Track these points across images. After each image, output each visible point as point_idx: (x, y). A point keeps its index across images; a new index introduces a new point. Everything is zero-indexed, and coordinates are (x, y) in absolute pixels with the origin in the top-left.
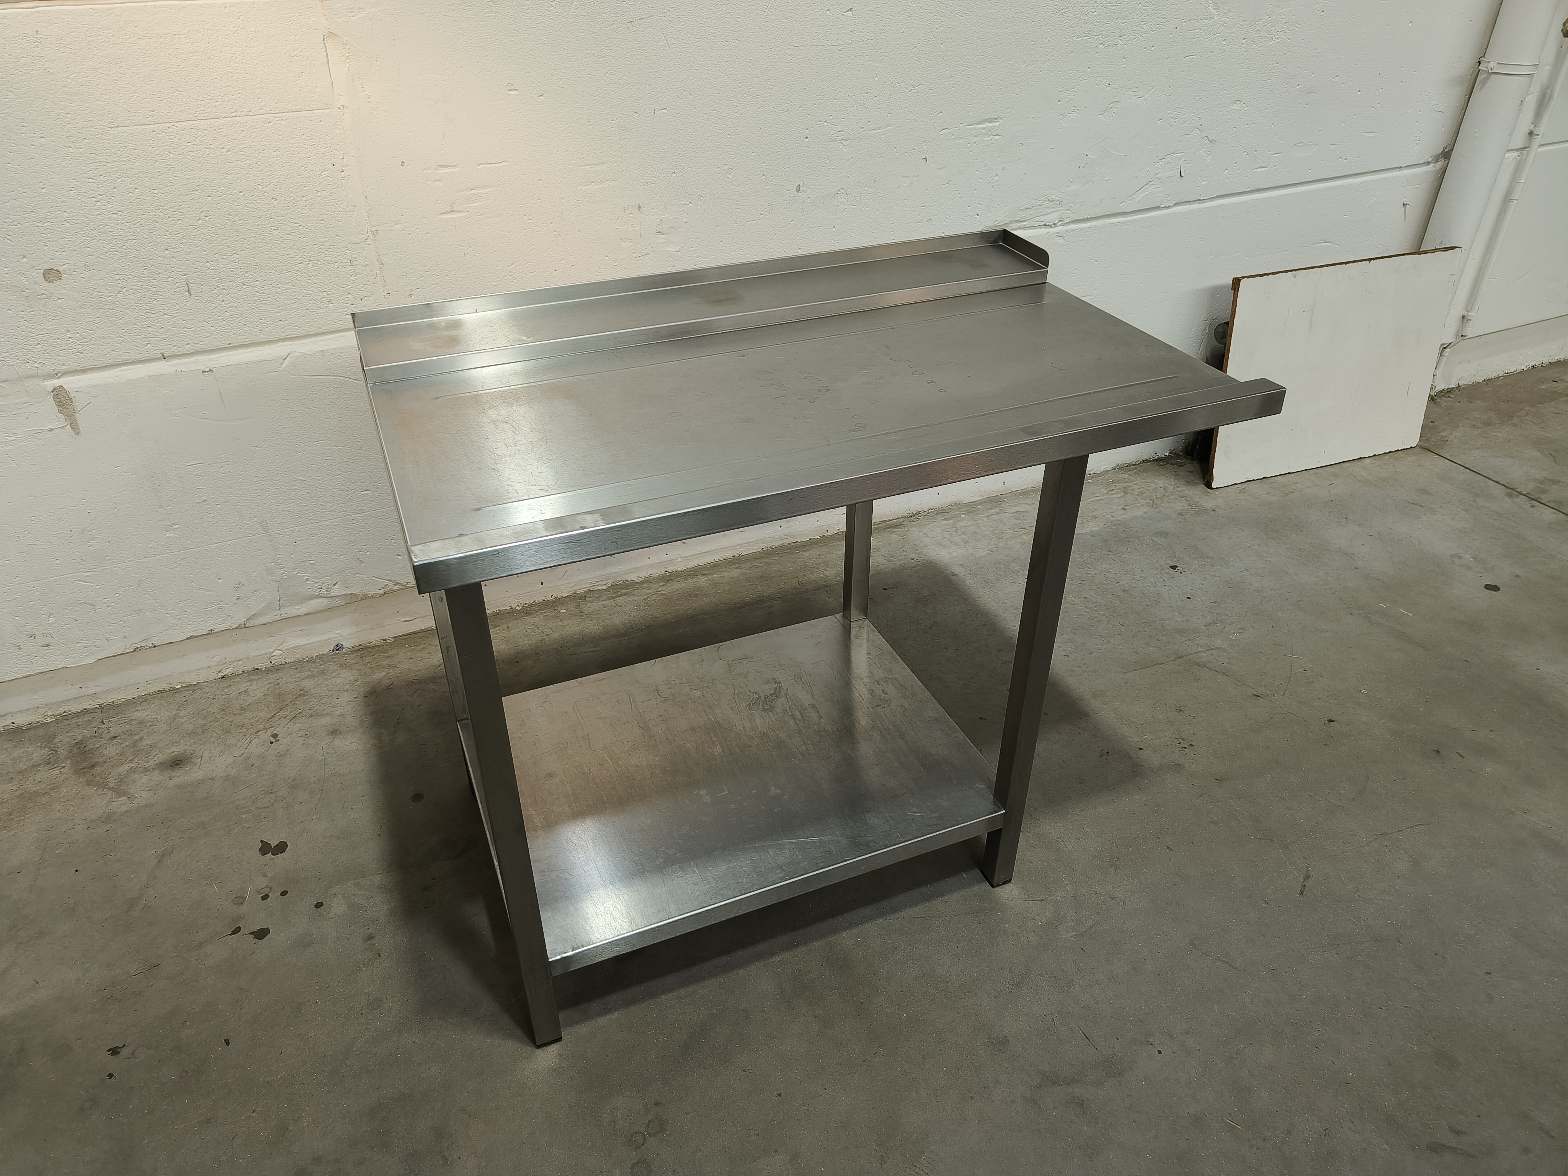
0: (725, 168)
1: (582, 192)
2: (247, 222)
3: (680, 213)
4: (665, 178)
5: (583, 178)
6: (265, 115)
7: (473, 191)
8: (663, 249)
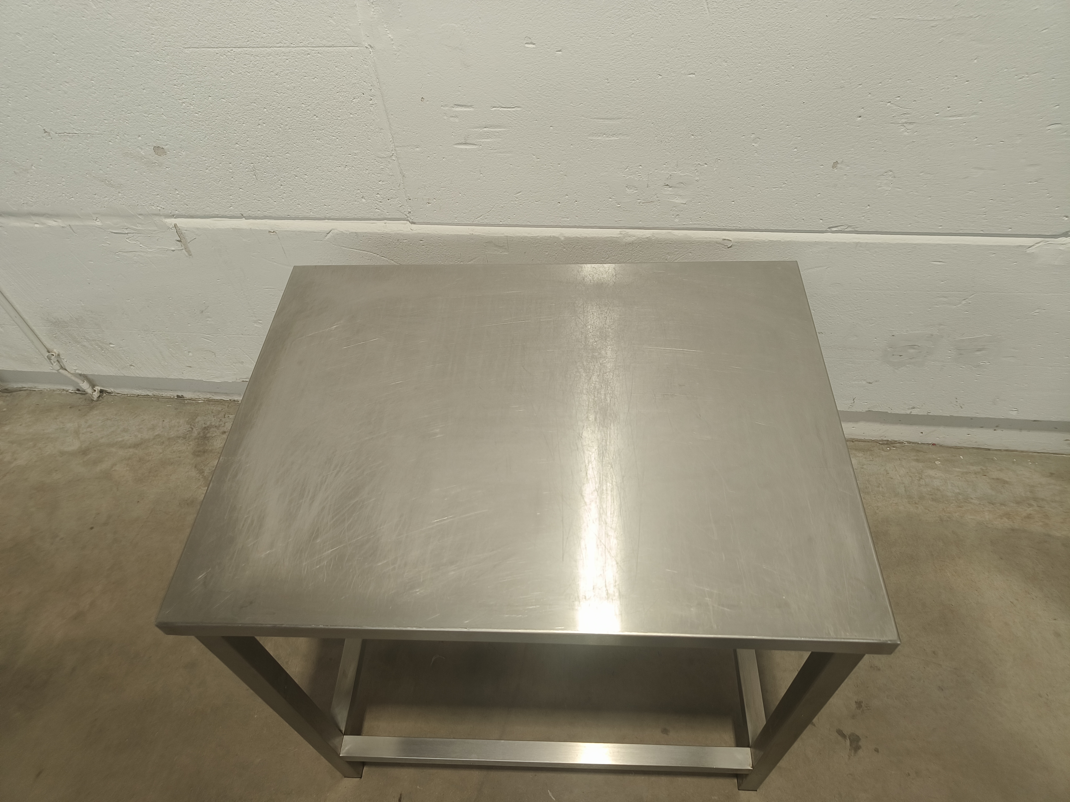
0: (752, 137)
1: (592, 142)
2: (295, 131)
3: (693, 172)
4: (681, 139)
5: (595, 130)
6: (305, 48)
7: (485, 129)
8: (668, 200)
